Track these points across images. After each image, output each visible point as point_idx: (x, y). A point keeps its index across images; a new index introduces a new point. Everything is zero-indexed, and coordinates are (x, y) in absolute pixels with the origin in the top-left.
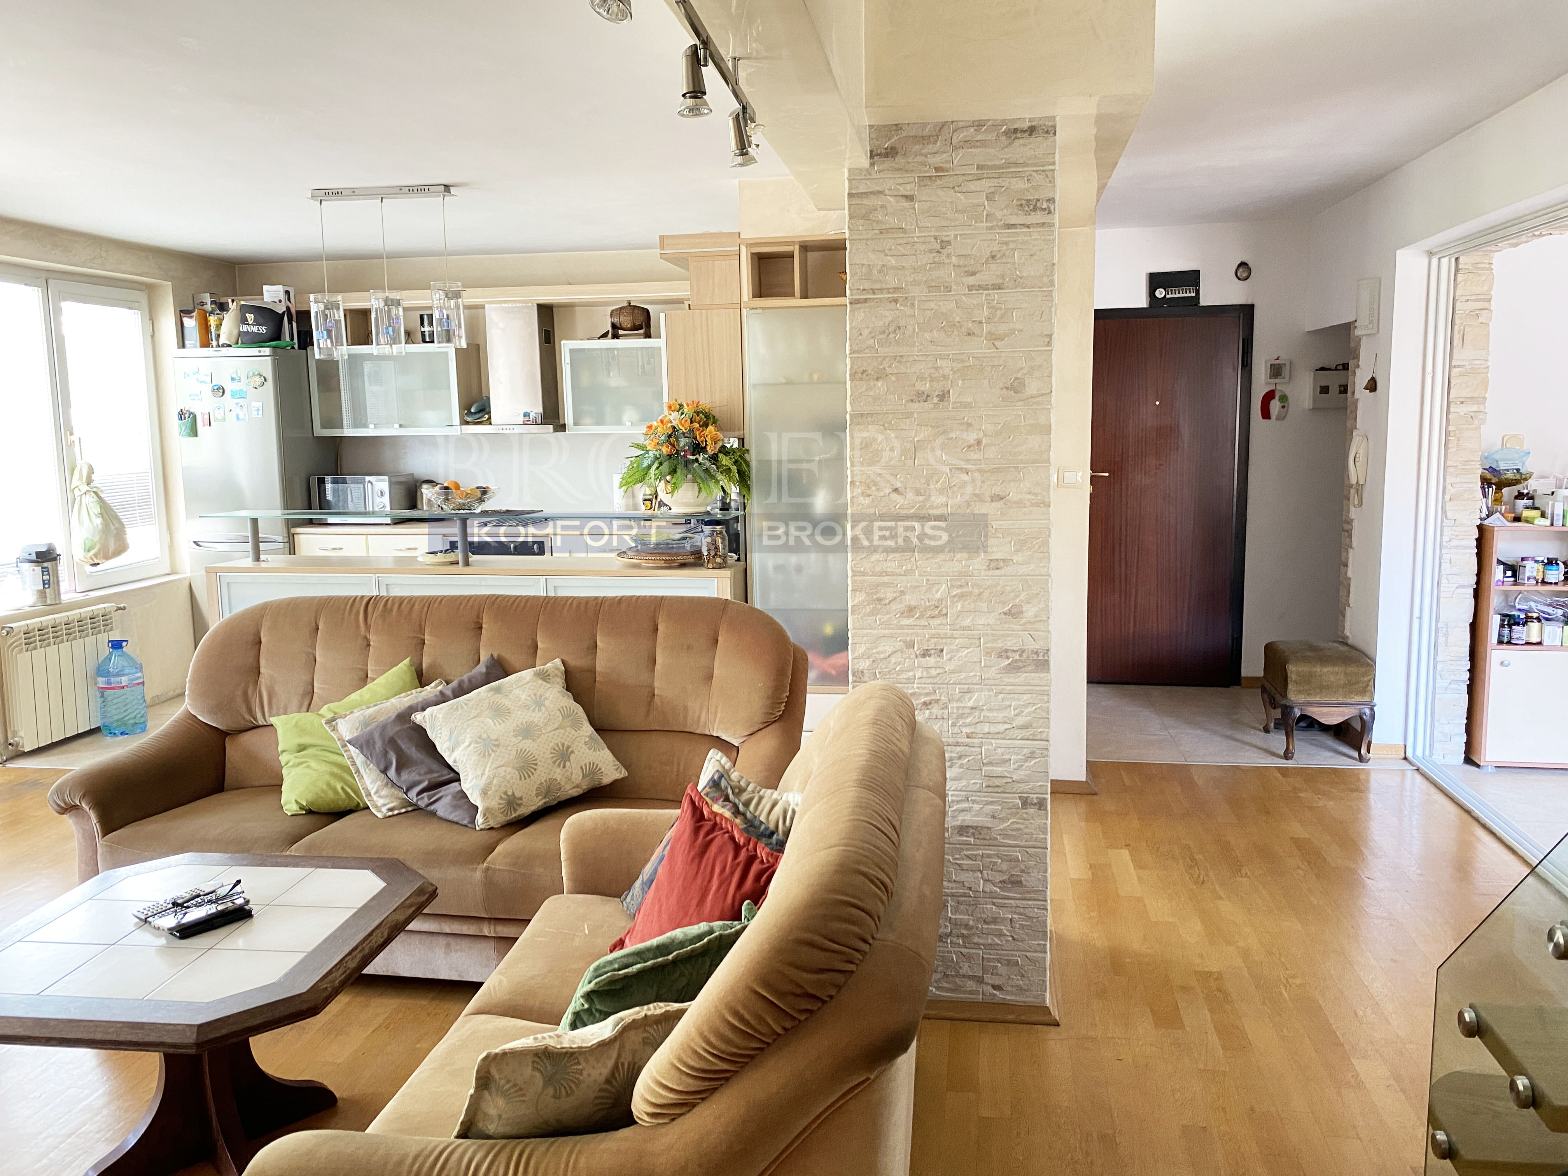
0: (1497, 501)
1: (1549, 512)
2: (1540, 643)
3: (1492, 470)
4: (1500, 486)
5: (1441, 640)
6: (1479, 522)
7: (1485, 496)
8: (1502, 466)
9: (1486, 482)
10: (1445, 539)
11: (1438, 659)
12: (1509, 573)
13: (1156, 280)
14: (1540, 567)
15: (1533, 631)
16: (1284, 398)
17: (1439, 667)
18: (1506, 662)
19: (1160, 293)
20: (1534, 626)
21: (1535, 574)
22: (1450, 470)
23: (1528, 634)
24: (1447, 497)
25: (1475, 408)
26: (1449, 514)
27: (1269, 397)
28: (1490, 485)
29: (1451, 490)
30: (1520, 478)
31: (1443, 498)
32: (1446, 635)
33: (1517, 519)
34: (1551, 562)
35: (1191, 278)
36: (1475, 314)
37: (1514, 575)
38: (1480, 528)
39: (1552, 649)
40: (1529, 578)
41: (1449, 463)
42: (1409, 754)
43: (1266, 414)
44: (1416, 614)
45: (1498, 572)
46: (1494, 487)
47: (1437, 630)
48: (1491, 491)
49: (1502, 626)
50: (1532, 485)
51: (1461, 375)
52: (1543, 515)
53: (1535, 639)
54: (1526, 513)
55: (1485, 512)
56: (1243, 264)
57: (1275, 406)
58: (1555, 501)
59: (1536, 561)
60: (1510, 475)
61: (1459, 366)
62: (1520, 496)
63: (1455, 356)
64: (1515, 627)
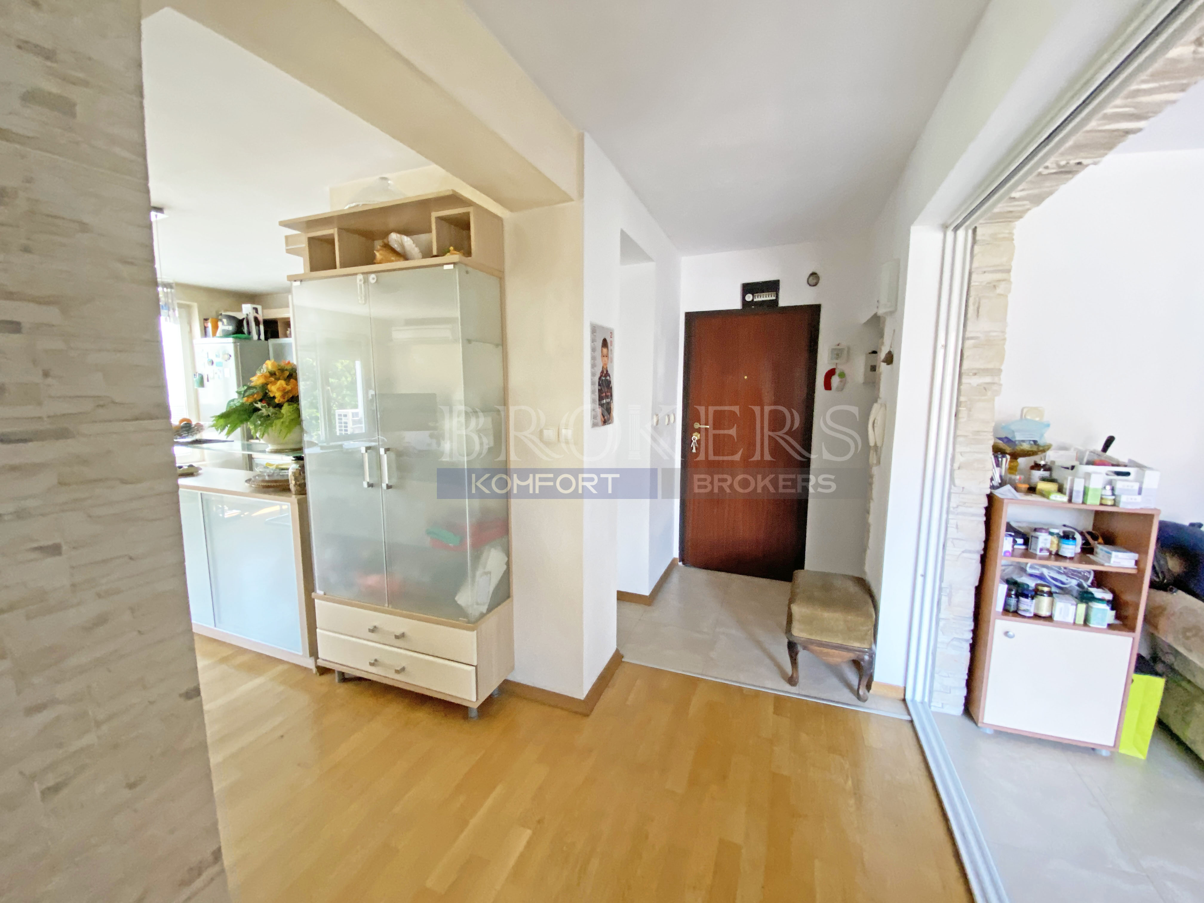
0: (1012, 469)
1: (1067, 486)
2: (1050, 618)
3: (1008, 441)
4: (1015, 456)
5: (944, 599)
6: (988, 491)
7: (998, 464)
8: (1018, 437)
9: (997, 451)
10: (953, 504)
11: (942, 616)
12: (1020, 541)
13: (748, 288)
14: (1055, 540)
15: (1043, 604)
16: (842, 375)
17: (941, 623)
18: (1011, 633)
19: (749, 298)
20: (1045, 600)
21: (1048, 546)
22: (960, 439)
23: (1037, 607)
24: (956, 465)
25: (988, 379)
26: (957, 482)
27: (830, 374)
28: (1004, 453)
29: (959, 459)
30: (1038, 449)
31: (952, 466)
32: (950, 596)
33: (1032, 490)
34: (1067, 536)
35: (773, 286)
36: (992, 285)
37: (1026, 542)
38: (990, 497)
39: (1063, 625)
40: (1041, 550)
41: (959, 433)
42: (908, 697)
43: (828, 386)
44: (920, 571)
45: (1006, 543)
46: (1008, 457)
47: (940, 589)
48: (1006, 461)
49: (1008, 595)
50: (1051, 456)
51: (975, 346)
52: (1061, 490)
53: (1044, 612)
54: (1042, 486)
55: (997, 480)
56: (813, 274)
57: (835, 381)
58: (1074, 476)
59: (1051, 534)
60: (1026, 447)
61: (972, 338)
62: (1036, 466)
63: (970, 327)
64: (1022, 599)
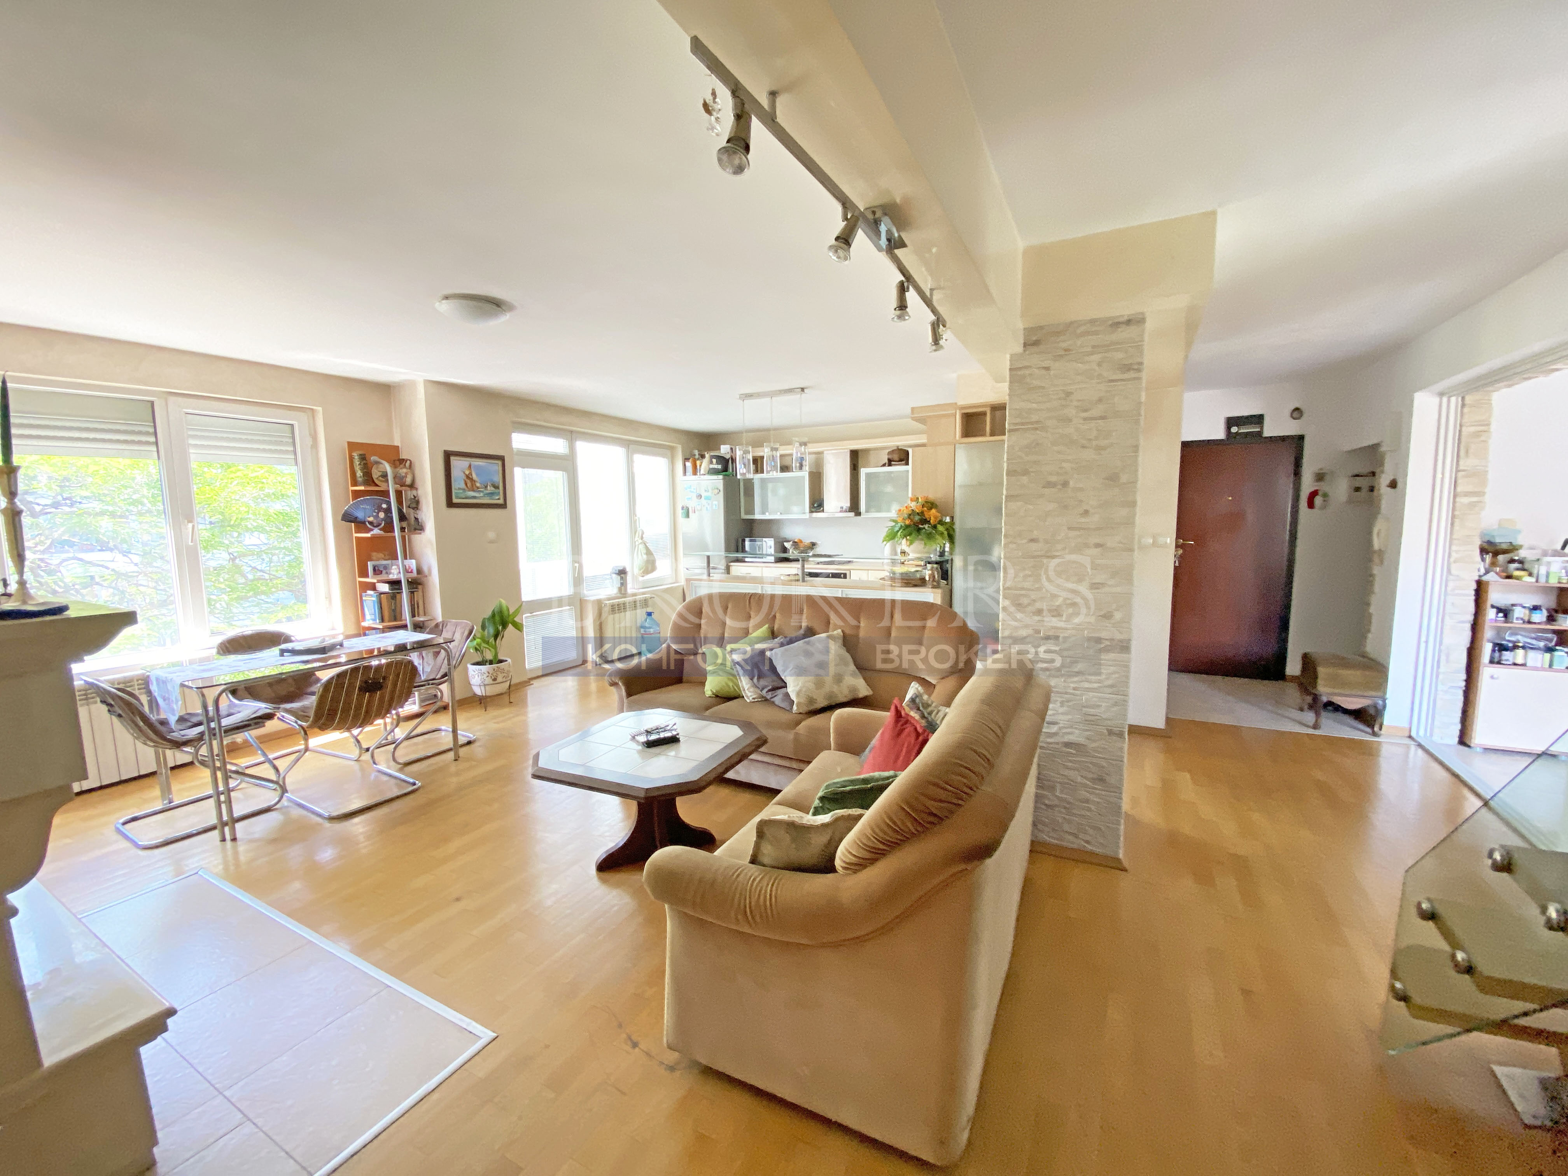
0: (1493, 564)
1: (1535, 572)
2: (1524, 665)
3: (1490, 543)
4: (1496, 554)
5: (1443, 658)
6: (1477, 578)
7: (1483, 560)
8: (1498, 540)
9: (1483, 551)
10: (1449, 589)
11: (1442, 670)
12: (1501, 615)
13: (1231, 422)
14: (1527, 612)
15: (1519, 655)
16: (1325, 495)
17: (1441, 677)
18: (1495, 676)
19: (1234, 429)
20: (1520, 652)
21: (1522, 616)
22: (1455, 542)
23: (1514, 658)
24: (1452, 560)
25: (1475, 499)
26: (1453, 571)
27: (1313, 495)
28: (1487, 553)
29: (1454, 555)
30: (1512, 548)
31: (1448, 561)
32: (1448, 656)
33: (1509, 577)
34: (1536, 608)
35: (1258, 419)
36: (1477, 434)
37: (1506, 616)
38: (1478, 582)
39: (1535, 669)
40: (1517, 619)
41: (1455, 537)
42: (1413, 734)
43: (1311, 505)
44: (1423, 639)
45: (1491, 614)
46: (1491, 554)
47: (1440, 651)
48: (1488, 558)
49: (1493, 651)
50: (1522, 554)
51: (1464, 477)
52: (1530, 575)
53: (1520, 661)
54: (1517, 573)
55: (1483, 571)
56: (1297, 409)
57: (1318, 500)
58: (1539, 565)
59: (1524, 607)
60: (1504, 546)
61: (1464, 471)
62: (1512, 561)
63: (1461, 462)
64: (1504, 652)
